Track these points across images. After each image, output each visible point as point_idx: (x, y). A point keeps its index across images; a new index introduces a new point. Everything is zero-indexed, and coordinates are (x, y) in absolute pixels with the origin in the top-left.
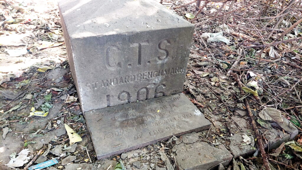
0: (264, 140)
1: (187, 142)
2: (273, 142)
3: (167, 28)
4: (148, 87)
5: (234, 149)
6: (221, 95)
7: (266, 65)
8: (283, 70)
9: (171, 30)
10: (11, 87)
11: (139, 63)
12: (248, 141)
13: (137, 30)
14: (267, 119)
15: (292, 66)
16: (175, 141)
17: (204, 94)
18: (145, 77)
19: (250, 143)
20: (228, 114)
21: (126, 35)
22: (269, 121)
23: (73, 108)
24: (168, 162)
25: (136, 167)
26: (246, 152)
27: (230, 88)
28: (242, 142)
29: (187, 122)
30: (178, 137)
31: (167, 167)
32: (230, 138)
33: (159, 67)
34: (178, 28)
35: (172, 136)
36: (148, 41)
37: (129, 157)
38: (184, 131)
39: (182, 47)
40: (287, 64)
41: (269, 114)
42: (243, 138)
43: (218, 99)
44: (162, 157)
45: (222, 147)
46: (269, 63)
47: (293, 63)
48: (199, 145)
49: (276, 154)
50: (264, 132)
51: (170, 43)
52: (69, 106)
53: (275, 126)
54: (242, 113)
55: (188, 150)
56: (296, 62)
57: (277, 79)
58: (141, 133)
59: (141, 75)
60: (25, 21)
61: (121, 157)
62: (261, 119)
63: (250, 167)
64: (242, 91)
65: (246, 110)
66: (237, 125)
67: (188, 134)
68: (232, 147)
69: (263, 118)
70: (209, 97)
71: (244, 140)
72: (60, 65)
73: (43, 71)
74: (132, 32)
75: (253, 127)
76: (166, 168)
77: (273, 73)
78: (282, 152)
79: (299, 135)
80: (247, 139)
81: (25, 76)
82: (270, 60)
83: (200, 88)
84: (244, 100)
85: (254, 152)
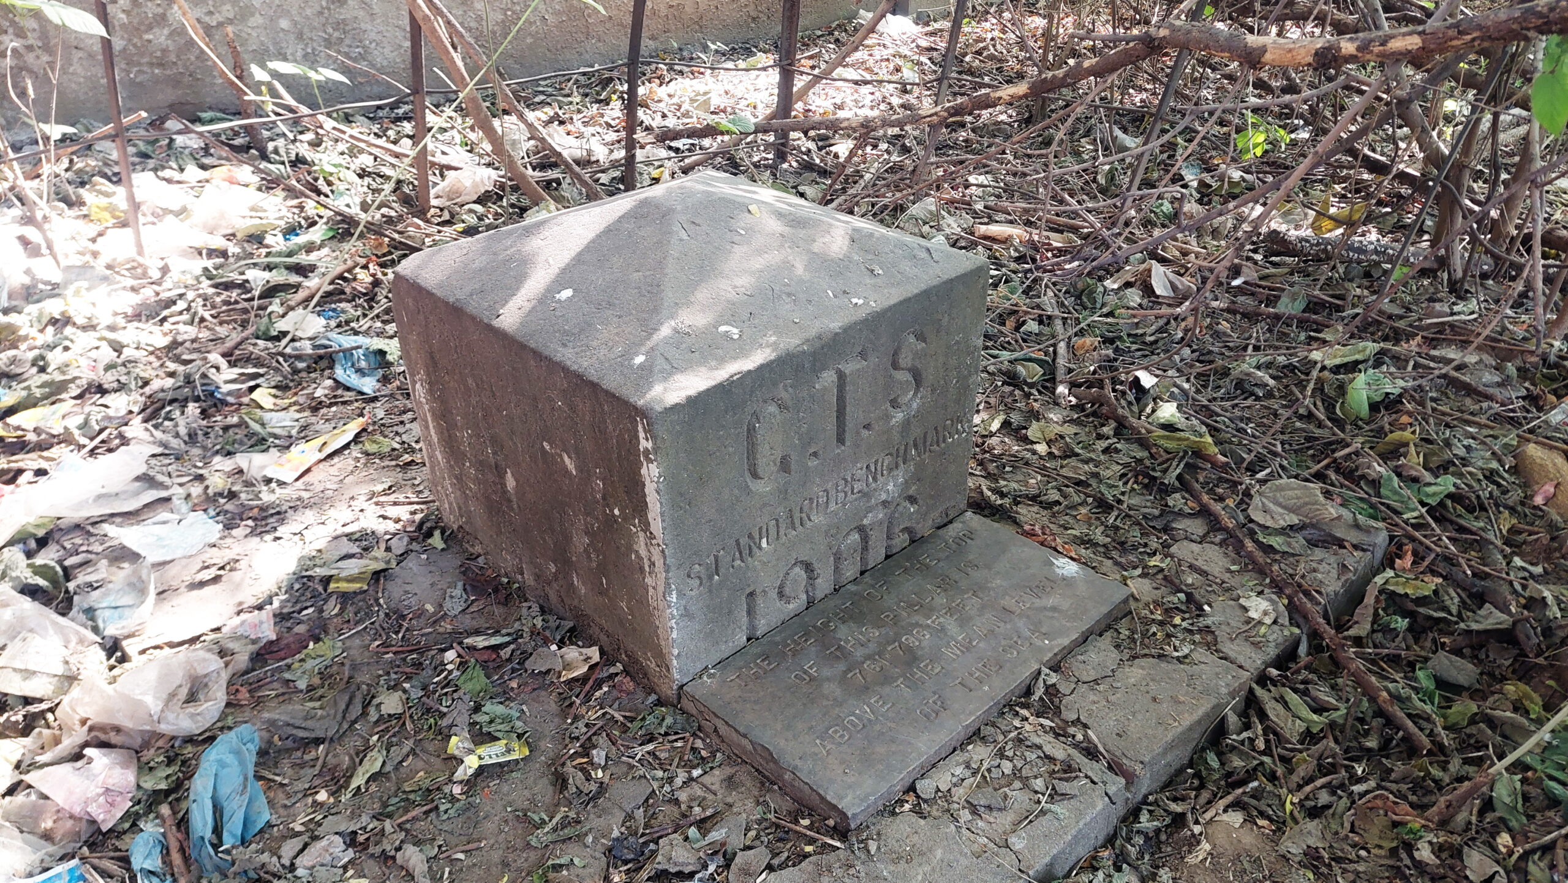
0: (1307, 594)
1: (1092, 675)
2: (1336, 594)
3: (916, 291)
4: (865, 522)
5: (1240, 653)
6: (1093, 482)
7: (1160, 330)
8: (1225, 334)
9: (926, 294)
10: (273, 693)
11: (841, 440)
12: (1265, 613)
13: (832, 326)
14: (1282, 523)
15: (1245, 315)
16: (1054, 685)
17: (1034, 499)
18: (857, 487)
19: (1273, 616)
20: (1154, 543)
21: (804, 352)
22: (1291, 527)
23: (605, 689)
24: (1079, 758)
25: (989, 808)
26: (1277, 651)
27: (1106, 451)
28: (1249, 620)
29: (1054, 609)
30: (1056, 668)
31: (1090, 774)
32: (1209, 621)
33: (896, 436)
34: (945, 283)
35: (1039, 673)
36: (863, 355)
37: (944, 787)
38: (1066, 642)
39: (957, 343)
40: (1228, 310)
41: (1280, 505)
42: (1245, 609)
43: (1090, 500)
44: (1048, 749)
45: (1200, 654)
46: (1168, 323)
47: (1245, 302)
48: (1135, 673)
49: (1362, 628)
50: (1295, 566)
51: (924, 341)
52: (587, 687)
53: (1315, 537)
54: (1197, 527)
55: (1111, 698)
56: (1253, 294)
57: (1225, 373)
58: (935, 693)
59: (846, 481)
60: (78, 382)
61: (918, 797)
62: (1265, 527)
63: (1314, 693)
64: (1154, 450)
65: (1204, 512)
66: (1203, 573)
67: (1082, 649)
68: (1228, 648)
69: (1268, 524)
70: (1058, 503)
71: (1253, 614)
72: (406, 540)
73: (356, 586)
74: (819, 338)
75: (1254, 562)
76: (1087, 777)
77: (1204, 356)
78: (1376, 614)
79: (1393, 548)
80: (1259, 607)
81: (290, 629)
82: (1165, 310)
83: (1005, 479)
84: (1179, 478)
85: (1297, 643)
